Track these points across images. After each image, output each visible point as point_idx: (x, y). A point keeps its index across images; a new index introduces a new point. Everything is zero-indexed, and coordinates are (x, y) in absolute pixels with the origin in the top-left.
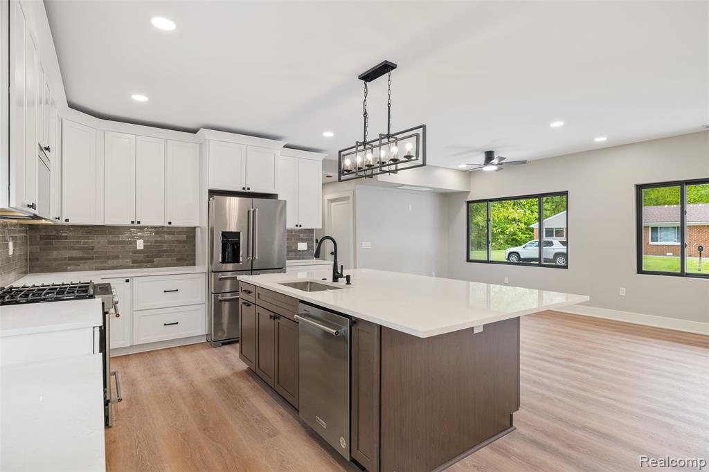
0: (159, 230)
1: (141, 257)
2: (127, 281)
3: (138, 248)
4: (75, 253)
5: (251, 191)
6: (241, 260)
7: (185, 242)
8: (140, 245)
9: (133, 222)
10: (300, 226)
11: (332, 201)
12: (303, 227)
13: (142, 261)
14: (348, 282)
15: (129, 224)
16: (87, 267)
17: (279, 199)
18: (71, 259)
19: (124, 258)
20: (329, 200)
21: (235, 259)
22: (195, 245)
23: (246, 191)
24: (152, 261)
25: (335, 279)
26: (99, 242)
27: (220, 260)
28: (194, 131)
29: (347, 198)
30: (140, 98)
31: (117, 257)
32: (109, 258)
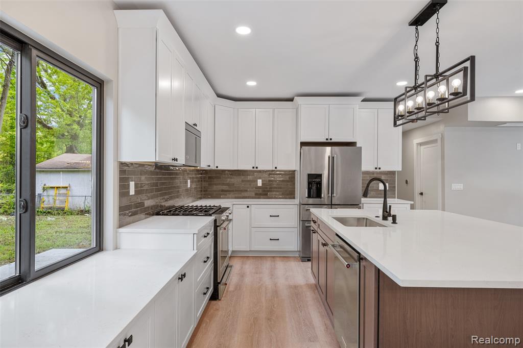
0: (271, 173)
1: (261, 191)
2: (248, 207)
3: (259, 185)
4: (225, 188)
5: (332, 141)
6: (322, 196)
7: (288, 181)
8: (260, 182)
9: (253, 168)
10: (380, 168)
11: (421, 144)
12: (382, 170)
13: (261, 194)
14: (394, 222)
15: (251, 169)
16: (230, 196)
17: (357, 146)
18: (223, 191)
19: (250, 191)
20: (417, 144)
21: (319, 195)
22: (294, 184)
23: (329, 141)
24: (267, 195)
25: (385, 218)
26: (236, 180)
27: (307, 195)
28: (291, 100)
29: (435, 141)
30: (251, 83)
31: (246, 191)
32: (241, 191)
